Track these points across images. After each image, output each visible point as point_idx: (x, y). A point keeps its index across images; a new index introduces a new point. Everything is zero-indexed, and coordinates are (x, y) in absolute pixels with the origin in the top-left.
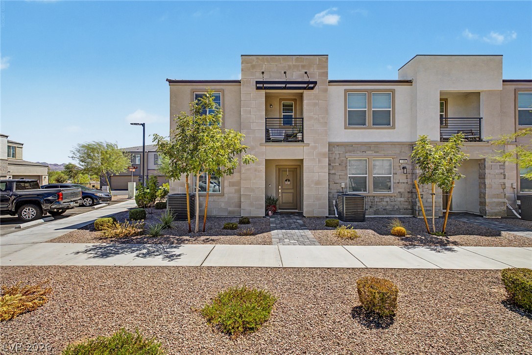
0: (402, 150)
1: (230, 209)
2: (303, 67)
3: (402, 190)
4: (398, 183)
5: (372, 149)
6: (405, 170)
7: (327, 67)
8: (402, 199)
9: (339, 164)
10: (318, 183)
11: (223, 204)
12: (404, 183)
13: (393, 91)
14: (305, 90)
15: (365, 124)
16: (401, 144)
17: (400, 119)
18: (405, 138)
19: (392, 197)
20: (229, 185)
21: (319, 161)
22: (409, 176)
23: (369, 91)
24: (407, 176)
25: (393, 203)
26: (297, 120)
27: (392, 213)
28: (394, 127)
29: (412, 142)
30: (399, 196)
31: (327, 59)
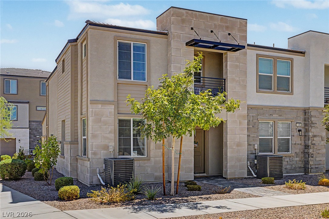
0: (297, 114)
1: (156, 174)
2: (227, 28)
3: (298, 151)
4: (295, 144)
5: (277, 112)
6: (301, 132)
7: (246, 31)
8: (298, 159)
9: (253, 127)
10: (239, 145)
11: (149, 169)
12: (299, 144)
13: (292, 60)
14: (228, 52)
15: (271, 89)
16: (297, 109)
17: (297, 86)
18: (299, 104)
19: (290, 157)
20: (156, 149)
21: (240, 123)
22: (303, 138)
23: (275, 58)
24: (301, 138)
25: (291, 163)
26: (206, 79)
27: (291, 171)
28: (292, 93)
29: (305, 108)
30: (296, 156)
31: (246, 23)
